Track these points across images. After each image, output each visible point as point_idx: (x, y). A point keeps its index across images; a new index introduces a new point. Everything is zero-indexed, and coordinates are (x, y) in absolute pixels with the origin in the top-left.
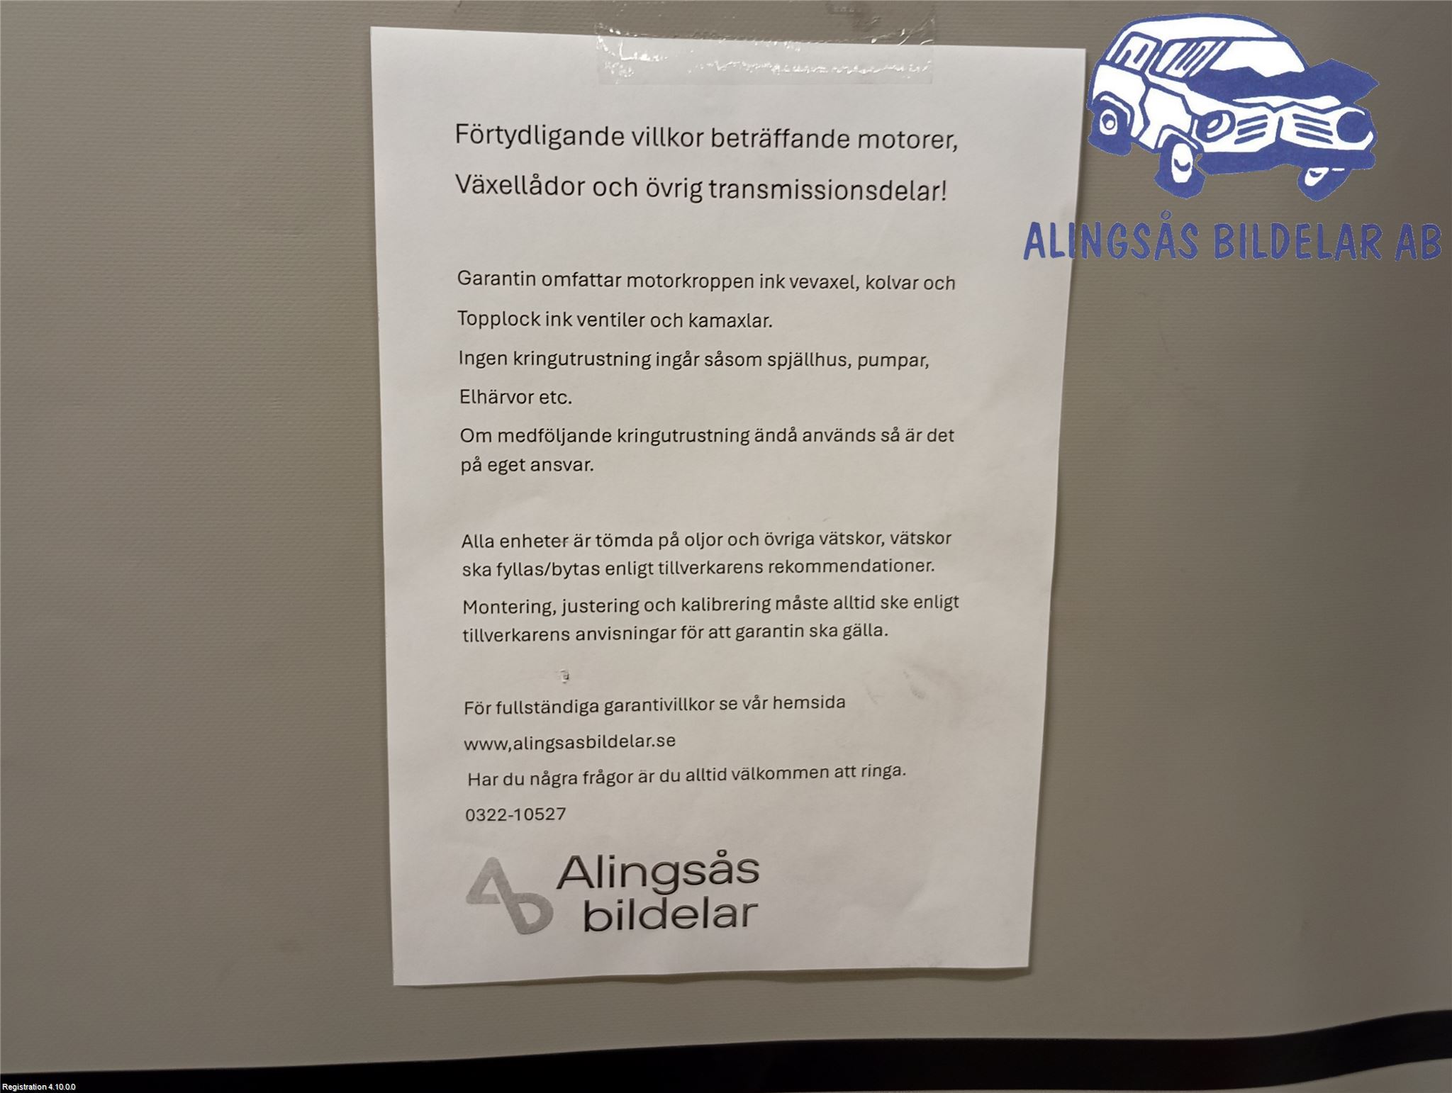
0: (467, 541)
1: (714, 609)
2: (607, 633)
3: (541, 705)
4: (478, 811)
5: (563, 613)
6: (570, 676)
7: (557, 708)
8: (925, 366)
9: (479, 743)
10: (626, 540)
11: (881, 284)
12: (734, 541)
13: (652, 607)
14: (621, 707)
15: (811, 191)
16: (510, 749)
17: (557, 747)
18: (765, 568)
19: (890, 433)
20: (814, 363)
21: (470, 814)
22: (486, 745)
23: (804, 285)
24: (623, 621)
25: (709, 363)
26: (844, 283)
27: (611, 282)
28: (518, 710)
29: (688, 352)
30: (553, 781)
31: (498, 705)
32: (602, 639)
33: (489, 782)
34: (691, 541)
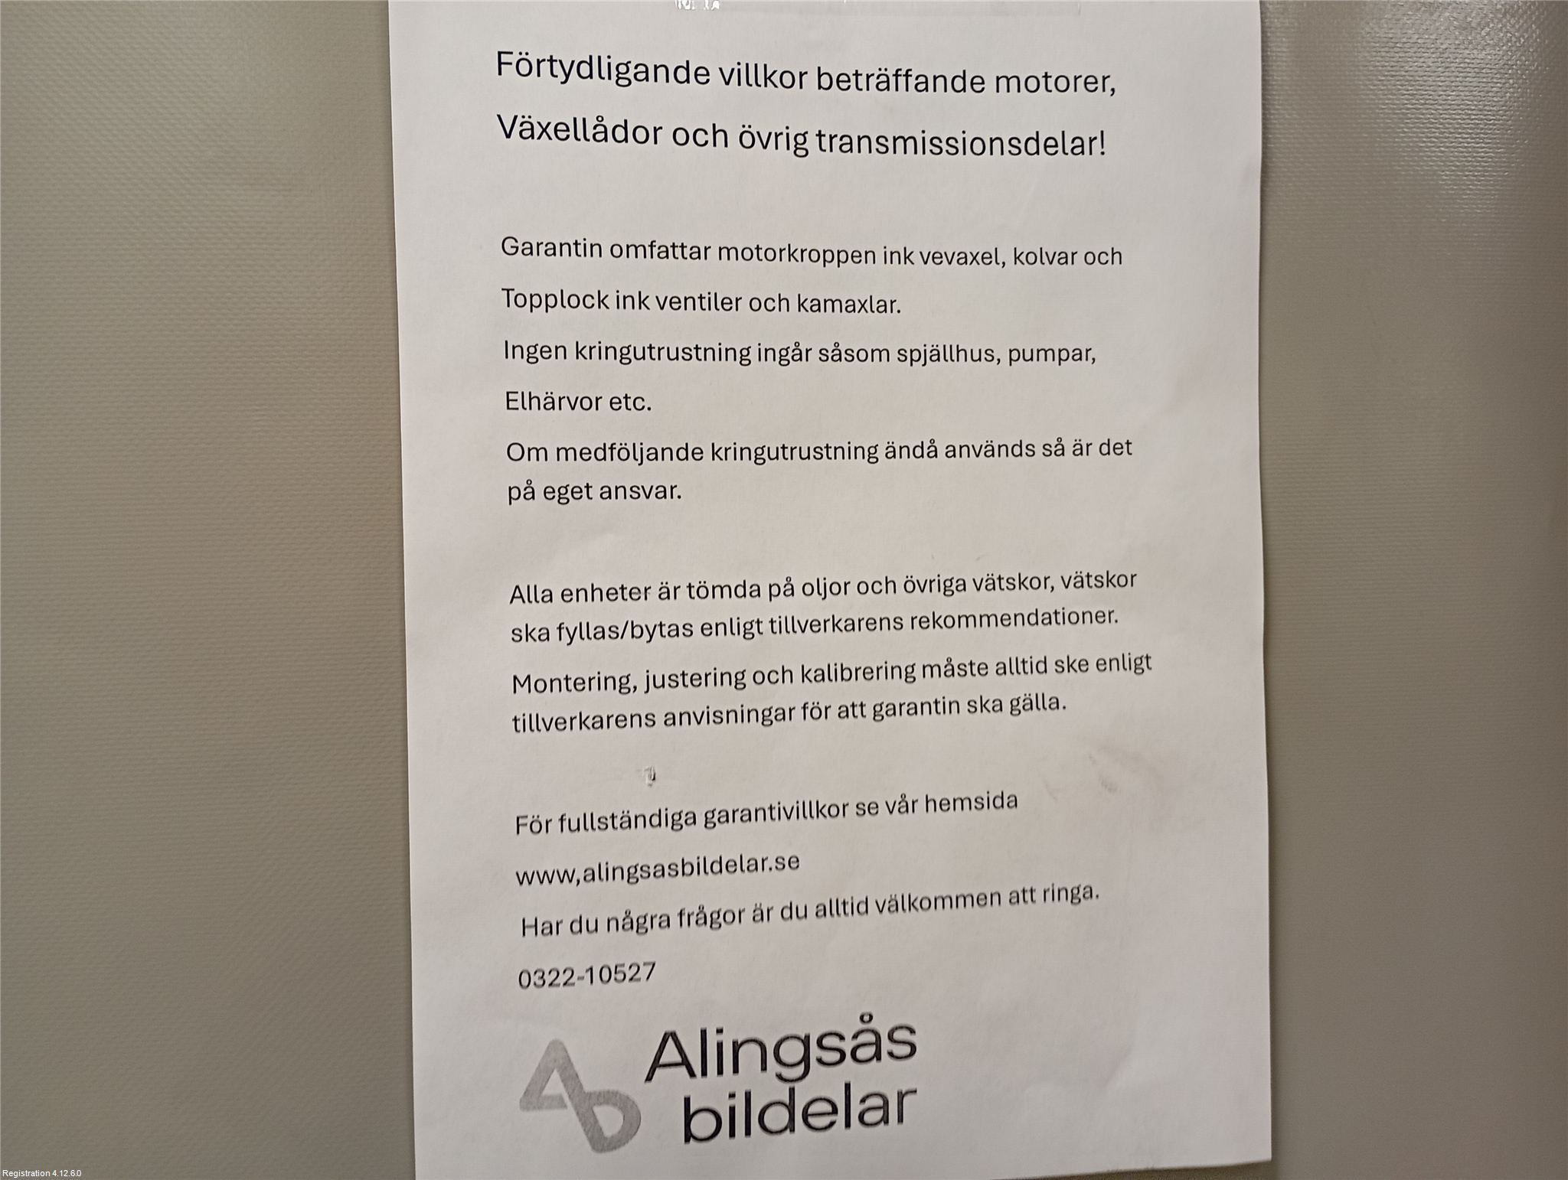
0: (517, 594)
1: (842, 679)
2: (705, 714)
3: (619, 818)
4: (535, 973)
5: (646, 690)
6: (656, 777)
7: (640, 820)
8: (1091, 361)
9: (536, 875)
10: (726, 590)
11: (1031, 258)
12: (866, 588)
13: (764, 678)
14: (727, 817)
15: (940, 145)
16: (578, 881)
17: (641, 876)
18: (907, 623)
19: (1053, 446)
20: (955, 357)
21: (525, 977)
22: (546, 878)
23: (937, 261)
24: (724, 698)
25: (825, 358)
26: (988, 258)
27: (699, 253)
28: (589, 825)
29: (797, 344)
30: (637, 925)
31: (562, 820)
32: (699, 723)
33: (551, 929)
34: (809, 589)
